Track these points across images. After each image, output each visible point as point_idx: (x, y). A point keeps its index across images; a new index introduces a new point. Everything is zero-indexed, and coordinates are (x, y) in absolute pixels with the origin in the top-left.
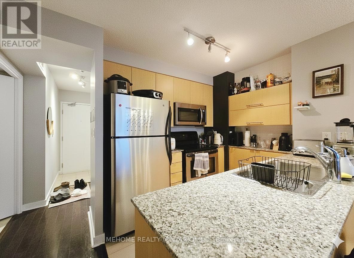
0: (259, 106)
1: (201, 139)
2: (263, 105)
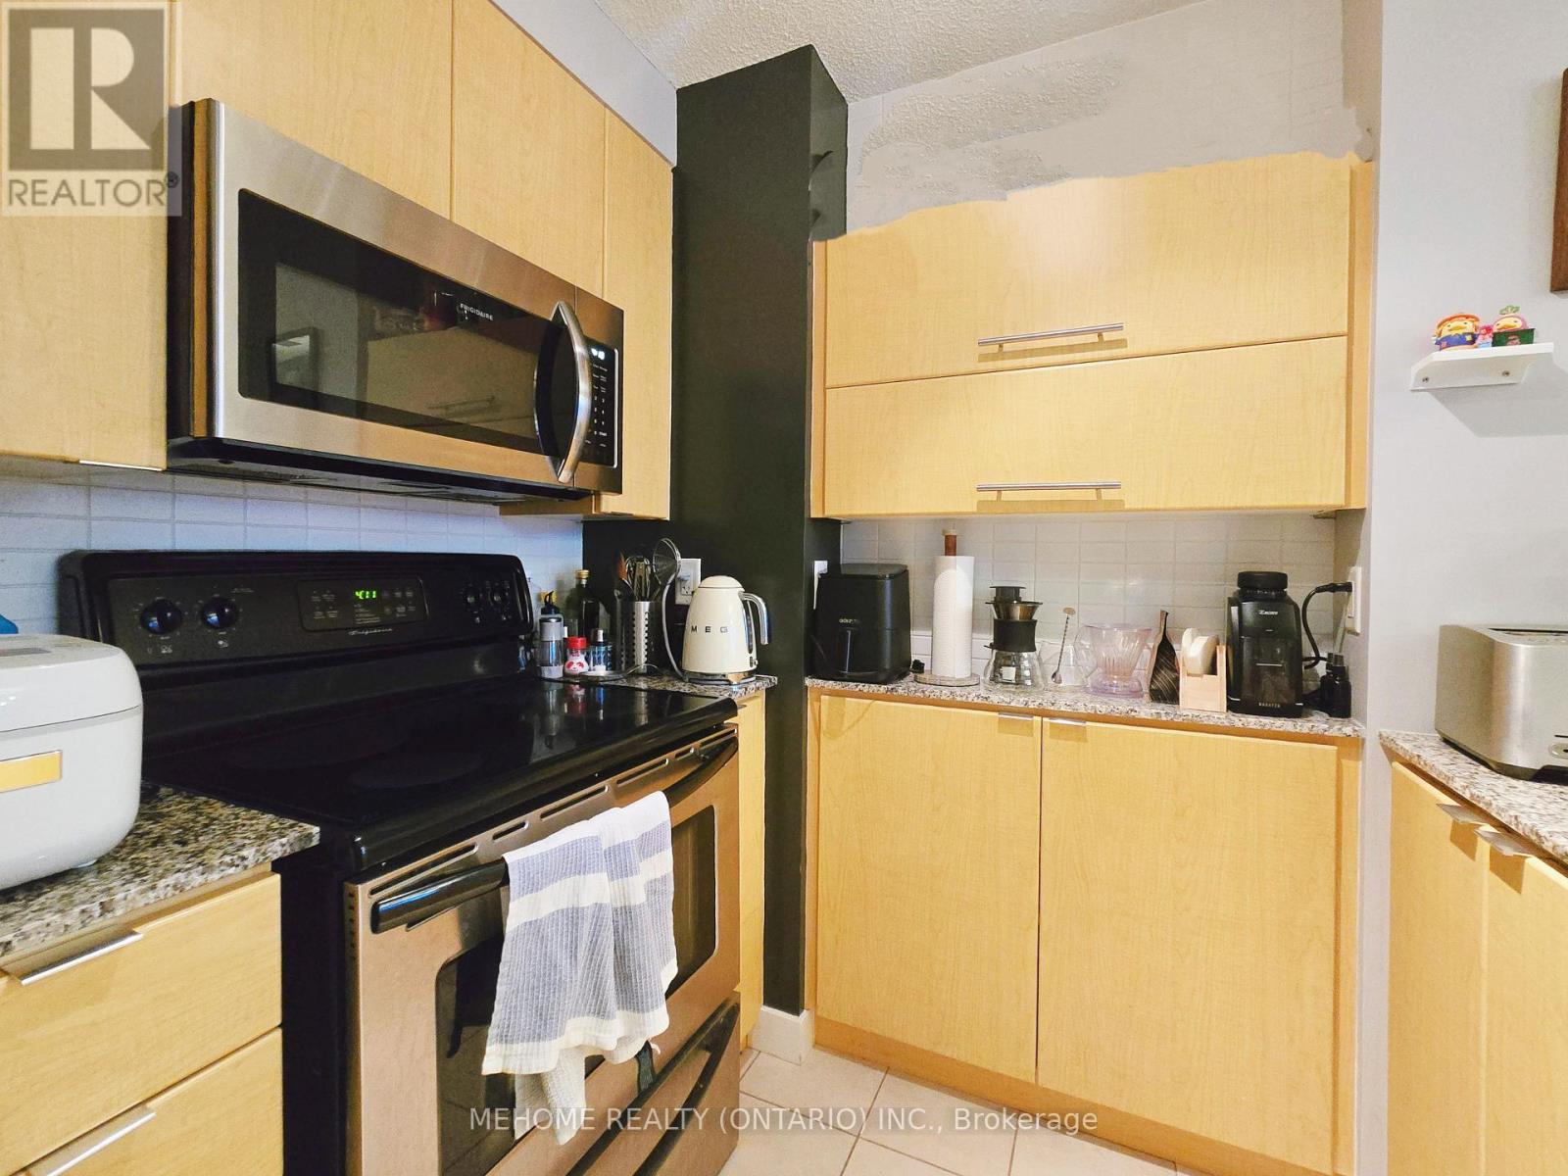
0: (1084, 347)
1: (555, 632)
2: (1122, 343)
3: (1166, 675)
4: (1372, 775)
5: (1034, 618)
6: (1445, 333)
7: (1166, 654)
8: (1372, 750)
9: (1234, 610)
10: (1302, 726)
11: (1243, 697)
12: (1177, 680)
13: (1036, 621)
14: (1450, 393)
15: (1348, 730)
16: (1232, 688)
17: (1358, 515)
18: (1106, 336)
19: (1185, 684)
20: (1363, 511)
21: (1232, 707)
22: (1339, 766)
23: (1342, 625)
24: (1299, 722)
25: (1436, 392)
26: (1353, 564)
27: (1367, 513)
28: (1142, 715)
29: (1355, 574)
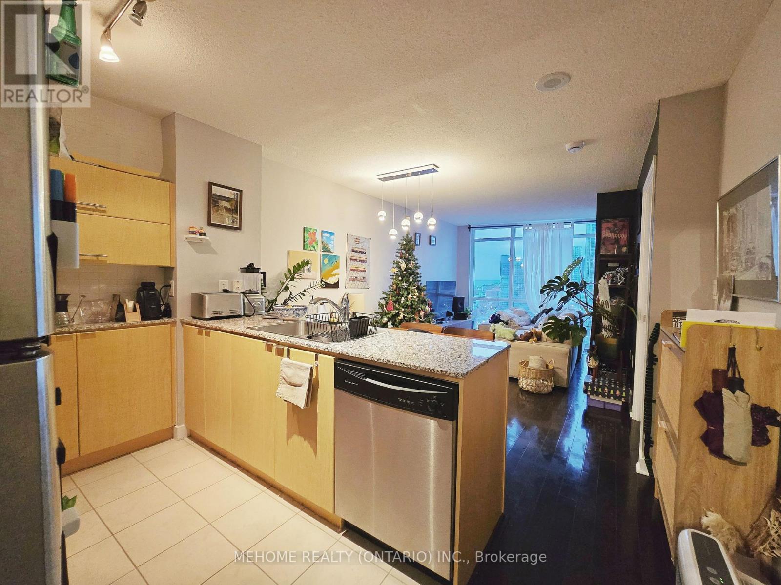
3: (120, 314)
4: (179, 330)
5: (67, 300)
6: (191, 230)
7: (121, 307)
8: (178, 323)
9: (141, 293)
10: (163, 321)
11: (145, 316)
12: (124, 314)
13: (68, 301)
14: (192, 243)
15: (173, 320)
16: (142, 314)
17: (173, 268)
18: (98, 208)
19: (127, 315)
20: (174, 267)
21: (142, 319)
22: (171, 329)
23: (168, 295)
24: (161, 320)
25: (188, 242)
26: (171, 280)
27: (175, 268)
28: (116, 326)
29: (172, 282)
